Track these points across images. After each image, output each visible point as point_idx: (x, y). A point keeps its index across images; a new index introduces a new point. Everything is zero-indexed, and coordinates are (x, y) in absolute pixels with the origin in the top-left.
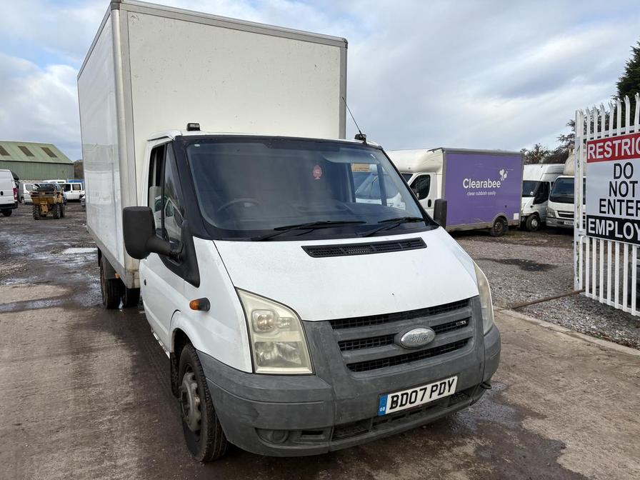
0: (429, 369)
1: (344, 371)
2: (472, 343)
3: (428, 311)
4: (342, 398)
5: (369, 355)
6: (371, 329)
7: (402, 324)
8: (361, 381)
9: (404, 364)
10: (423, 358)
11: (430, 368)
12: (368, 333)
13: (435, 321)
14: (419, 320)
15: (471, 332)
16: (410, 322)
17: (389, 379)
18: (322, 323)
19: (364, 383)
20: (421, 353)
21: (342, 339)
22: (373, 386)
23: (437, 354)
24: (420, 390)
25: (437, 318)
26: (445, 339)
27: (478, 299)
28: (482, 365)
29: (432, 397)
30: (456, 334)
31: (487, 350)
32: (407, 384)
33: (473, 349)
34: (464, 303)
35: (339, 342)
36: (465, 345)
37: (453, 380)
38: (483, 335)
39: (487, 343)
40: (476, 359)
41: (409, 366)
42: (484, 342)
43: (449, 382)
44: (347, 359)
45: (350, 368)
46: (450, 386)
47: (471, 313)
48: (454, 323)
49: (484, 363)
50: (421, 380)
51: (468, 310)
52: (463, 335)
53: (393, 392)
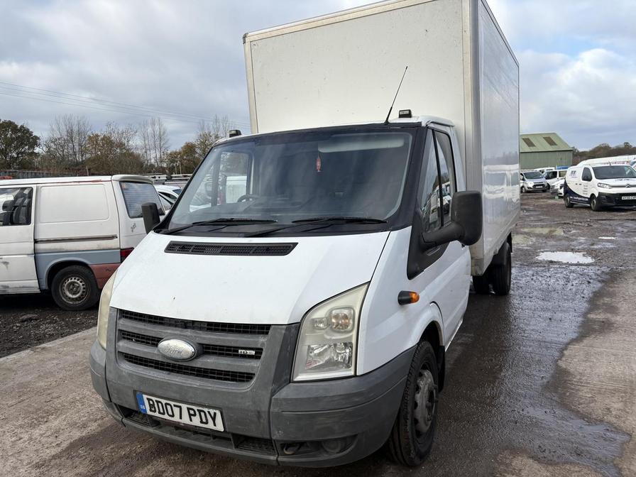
0: (181, 387)
2: (253, 381)
3: (206, 326)
6: (143, 327)
7: (170, 331)
8: (122, 371)
9: (165, 372)
10: (184, 373)
13: (204, 338)
14: (189, 332)
16: (178, 331)
17: (143, 380)
19: (124, 373)
21: (122, 329)
22: (130, 380)
23: (204, 376)
24: (175, 406)
25: (209, 336)
26: (210, 362)
27: (282, 329)
28: (263, 415)
29: (191, 420)
30: (229, 362)
31: (276, 399)
32: (159, 393)
33: (249, 390)
34: (263, 329)
35: (119, 330)
36: (247, 381)
37: (215, 414)
38: (290, 381)
39: (286, 392)
40: (251, 403)
41: (166, 375)
42: (280, 387)
43: (209, 412)
44: (119, 346)
45: (126, 357)
46: (214, 419)
47: (263, 344)
48: (236, 349)
49: (267, 413)
50: (173, 395)
51: (261, 340)
52: (238, 366)
53: (146, 394)
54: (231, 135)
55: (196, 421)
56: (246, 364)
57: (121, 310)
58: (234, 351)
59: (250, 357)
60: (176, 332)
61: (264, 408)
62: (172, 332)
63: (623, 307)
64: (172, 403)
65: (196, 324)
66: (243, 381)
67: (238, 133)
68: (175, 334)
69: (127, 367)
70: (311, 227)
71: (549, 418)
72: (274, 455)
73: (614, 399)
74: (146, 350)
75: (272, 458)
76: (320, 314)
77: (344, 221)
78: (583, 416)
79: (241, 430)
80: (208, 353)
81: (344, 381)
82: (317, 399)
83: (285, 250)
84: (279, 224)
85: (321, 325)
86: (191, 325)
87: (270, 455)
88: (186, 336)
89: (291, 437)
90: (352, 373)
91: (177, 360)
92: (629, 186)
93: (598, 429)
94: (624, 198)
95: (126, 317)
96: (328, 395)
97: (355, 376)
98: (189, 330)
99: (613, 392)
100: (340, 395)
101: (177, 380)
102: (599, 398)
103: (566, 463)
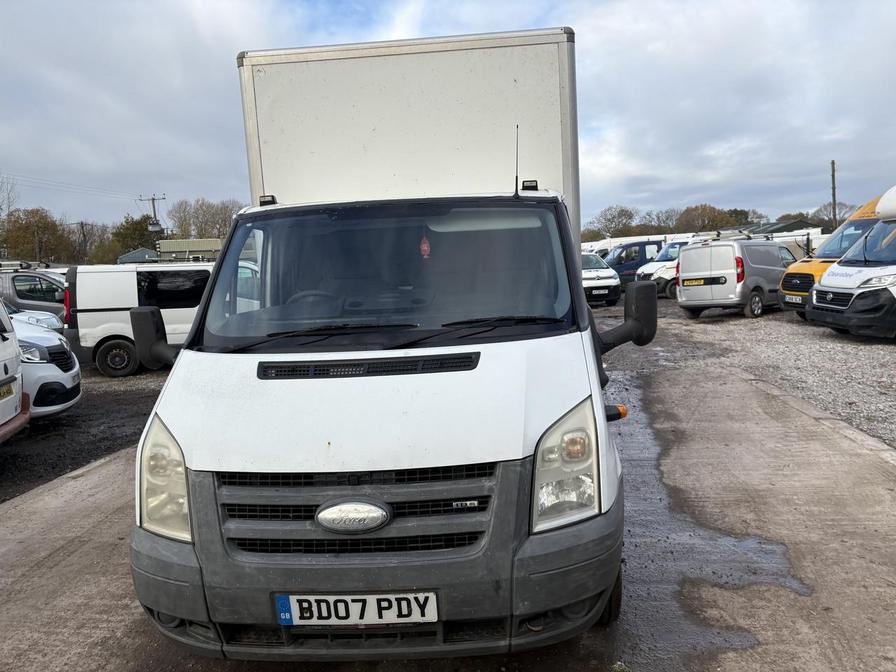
0: (366, 571)
1: (218, 548)
2: (484, 542)
3: (394, 476)
4: (213, 585)
5: (263, 531)
6: (277, 494)
7: (331, 492)
8: (243, 567)
9: (327, 555)
10: (365, 551)
11: (369, 569)
12: (267, 497)
13: (397, 494)
14: (367, 489)
15: (481, 523)
16: (348, 490)
17: (289, 573)
18: (202, 475)
19: (248, 570)
20: (366, 542)
21: (228, 502)
22: (261, 578)
24: (353, 601)
25: (405, 490)
26: (412, 526)
27: (515, 466)
28: (504, 585)
29: (381, 616)
30: (444, 522)
31: (520, 560)
32: (322, 587)
33: (480, 554)
34: (485, 470)
35: (223, 505)
36: (470, 544)
37: (427, 599)
38: (530, 533)
39: (530, 548)
40: (485, 572)
41: (334, 559)
42: (521, 544)
43: (416, 599)
44: (229, 530)
45: (239, 545)
46: (422, 607)
47: (491, 489)
48: (448, 502)
49: (509, 582)
50: (351, 586)
51: (486, 484)
52: (458, 525)
53: (294, 593)
54: (263, 204)
55: (390, 617)
56: (469, 520)
57: (218, 473)
58: (445, 505)
59: (472, 510)
60: (345, 492)
61: (505, 575)
62: (338, 493)
63: (681, 412)
64: (348, 598)
65: (374, 477)
66: (464, 545)
67: (273, 201)
68: (342, 496)
69: (249, 560)
70: (465, 331)
71: (697, 541)
72: (505, 639)
73: (743, 510)
74: (288, 528)
75: (503, 643)
76: (552, 441)
77: (513, 322)
78: (729, 533)
79: (467, 613)
80: (403, 515)
81: (591, 522)
82: (570, 550)
83: (468, 362)
84: (423, 329)
85: (552, 456)
86: (367, 478)
87: (499, 639)
88: (364, 495)
89: (540, 608)
90: (596, 511)
91: (355, 532)
92: (599, 278)
93: (752, 543)
94: (595, 292)
95: (231, 484)
96: (580, 543)
97: (600, 514)
98: (366, 486)
99: (738, 502)
100: (593, 541)
101: (357, 562)
102: (728, 511)
103: (749, 585)
